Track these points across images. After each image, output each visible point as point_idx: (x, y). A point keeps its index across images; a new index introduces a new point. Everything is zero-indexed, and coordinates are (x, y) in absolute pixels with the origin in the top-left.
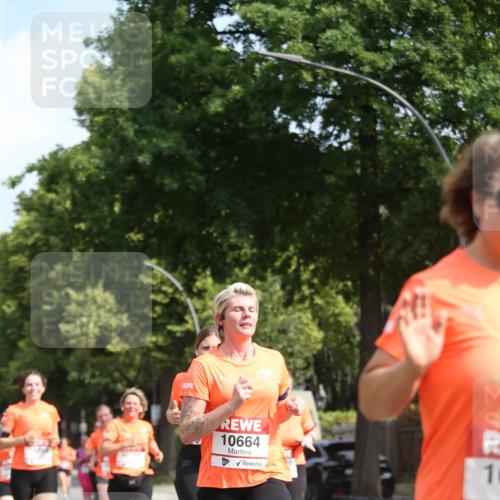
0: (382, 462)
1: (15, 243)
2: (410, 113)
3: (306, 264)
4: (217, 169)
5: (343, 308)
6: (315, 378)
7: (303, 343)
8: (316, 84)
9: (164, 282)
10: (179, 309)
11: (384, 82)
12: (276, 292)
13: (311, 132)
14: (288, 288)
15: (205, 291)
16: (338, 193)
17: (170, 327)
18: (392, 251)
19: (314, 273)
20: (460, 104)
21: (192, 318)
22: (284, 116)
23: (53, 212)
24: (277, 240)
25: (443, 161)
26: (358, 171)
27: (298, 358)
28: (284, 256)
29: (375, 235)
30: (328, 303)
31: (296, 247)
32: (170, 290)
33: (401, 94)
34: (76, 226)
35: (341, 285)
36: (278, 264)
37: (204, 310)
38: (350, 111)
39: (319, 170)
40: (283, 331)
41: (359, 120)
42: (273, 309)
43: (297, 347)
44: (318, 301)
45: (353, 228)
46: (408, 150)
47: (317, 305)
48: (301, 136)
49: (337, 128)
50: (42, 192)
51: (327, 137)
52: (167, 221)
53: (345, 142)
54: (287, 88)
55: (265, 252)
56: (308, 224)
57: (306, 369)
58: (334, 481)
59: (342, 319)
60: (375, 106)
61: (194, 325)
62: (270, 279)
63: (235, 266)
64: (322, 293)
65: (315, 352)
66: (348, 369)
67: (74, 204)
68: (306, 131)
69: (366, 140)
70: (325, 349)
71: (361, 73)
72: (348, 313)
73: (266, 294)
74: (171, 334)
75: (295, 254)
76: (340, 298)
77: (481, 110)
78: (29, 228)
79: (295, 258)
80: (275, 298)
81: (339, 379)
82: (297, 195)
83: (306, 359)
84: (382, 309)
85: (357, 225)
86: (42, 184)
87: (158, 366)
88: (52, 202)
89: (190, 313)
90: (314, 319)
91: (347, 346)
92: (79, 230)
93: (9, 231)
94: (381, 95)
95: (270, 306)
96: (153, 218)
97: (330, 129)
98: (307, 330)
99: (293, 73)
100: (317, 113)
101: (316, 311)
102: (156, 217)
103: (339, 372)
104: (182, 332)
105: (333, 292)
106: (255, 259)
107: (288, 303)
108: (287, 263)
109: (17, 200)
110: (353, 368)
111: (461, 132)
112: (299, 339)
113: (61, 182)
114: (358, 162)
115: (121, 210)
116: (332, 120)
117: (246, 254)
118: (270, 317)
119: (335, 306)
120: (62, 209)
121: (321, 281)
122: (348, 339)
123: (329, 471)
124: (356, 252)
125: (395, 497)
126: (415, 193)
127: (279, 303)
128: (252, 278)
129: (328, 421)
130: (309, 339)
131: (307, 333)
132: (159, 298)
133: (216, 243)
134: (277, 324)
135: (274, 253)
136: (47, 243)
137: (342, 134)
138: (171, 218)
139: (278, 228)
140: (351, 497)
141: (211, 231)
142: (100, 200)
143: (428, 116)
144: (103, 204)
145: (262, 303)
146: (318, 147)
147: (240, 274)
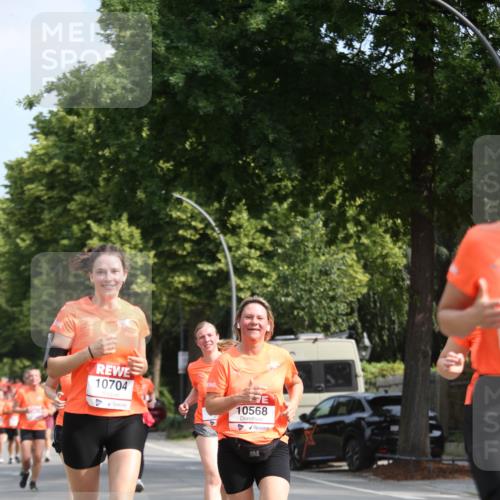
0: (431, 418)
1: (31, 169)
2: (471, 33)
3: (353, 199)
4: (256, 92)
5: (391, 249)
6: (359, 325)
7: (346, 286)
9: (194, 216)
10: (211, 247)
12: (318, 229)
13: (361, 52)
15: (240, 227)
16: (390, 121)
17: (200, 266)
18: (444, 184)
19: (361, 207)
21: (225, 257)
22: (331, 35)
23: (74, 137)
24: (322, 172)
26: (413, 96)
27: (341, 302)
28: (329, 187)
29: (429, 168)
30: (374, 242)
31: (341, 180)
32: (200, 226)
33: (461, 11)
35: (390, 222)
36: (321, 198)
37: (238, 248)
38: (404, 30)
39: (368, 95)
40: (325, 273)
41: (414, 39)
42: (314, 248)
43: (340, 291)
44: (365, 240)
45: (405, 160)
46: (469, 73)
47: (363, 244)
48: (349, 56)
49: (390, 48)
50: (62, 114)
51: (379, 58)
52: (200, 148)
53: (399, 64)
54: (337, 3)
55: (307, 185)
56: (355, 154)
57: (350, 314)
58: (379, 438)
59: (390, 260)
60: (435, 21)
61: (227, 264)
62: (312, 216)
63: (274, 200)
64: (369, 232)
65: (360, 296)
66: (395, 317)
67: (98, 127)
68: (355, 51)
69: (421, 62)
70: (371, 293)
72: (397, 253)
73: (308, 231)
74: (202, 273)
75: (340, 188)
76: (388, 237)
78: (46, 154)
79: (340, 192)
80: (317, 236)
81: (386, 326)
82: (343, 122)
83: (350, 304)
84: (435, 251)
85: (409, 156)
87: (187, 308)
88: (73, 125)
89: (223, 251)
90: (358, 261)
91: (395, 290)
92: (103, 155)
93: (25, 156)
94: (440, 12)
95: (311, 245)
96: (184, 144)
97: (382, 50)
98: (351, 272)
100: (368, 31)
101: (362, 252)
102: (187, 145)
103: (386, 319)
104: (214, 272)
105: (381, 230)
106: (295, 192)
107: (331, 241)
108: (331, 197)
109: (34, 123)
110: (401, 315)
112: (342, 282)
114: (412, 86)
115: (150, 136)
117: (286, 186)
118: (311, 257)
119: (383, 247)
120: (84, 133)
121: (367, 219)
122: (396, 282)
123: (373, 427)
124: (407, 186)
125: (444, 457)
126: (474, 121)
127: (322, 241)
128: (293, 214)
129: (372, 373)
130: (354, 282)
131: (351, 276)
132: (188, 234)
133: (254, 173)
134: (318, 265)
135: (317, 185)
136: (66, 171)
137: (396, 55)
138: (205, 145)
139: (321, 159)
140: (397, 456)
141: (248, 160)
142: (127, 125)
143: (491, 36)
144: (130, 129)
145: (302, 241)
146: (369, 69)
147: (279, 209)
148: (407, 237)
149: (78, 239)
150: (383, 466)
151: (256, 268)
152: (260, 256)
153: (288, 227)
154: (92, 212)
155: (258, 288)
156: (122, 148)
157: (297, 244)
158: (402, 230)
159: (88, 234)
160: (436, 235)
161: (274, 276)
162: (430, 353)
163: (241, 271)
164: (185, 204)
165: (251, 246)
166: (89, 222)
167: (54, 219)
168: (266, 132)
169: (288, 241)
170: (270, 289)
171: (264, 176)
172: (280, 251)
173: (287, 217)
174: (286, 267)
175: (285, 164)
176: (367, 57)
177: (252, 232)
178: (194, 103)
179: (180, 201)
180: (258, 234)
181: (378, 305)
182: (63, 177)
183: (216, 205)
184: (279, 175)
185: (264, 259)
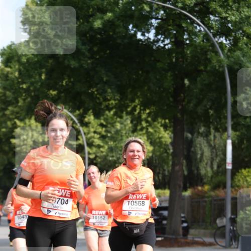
0: (183, 217)
2: (203, 30)
3: (145, 110)
5: (164, 134)
8: (152, 12)
11: (189, 12)
12: (128, 124)
13: (149, 38)
14: (135, 122)
15: (90, 123)
16: (163, 72)
19: (149, 114)
20: (230, 25)
21: (82, 138)
22: (135, 29)
23: (8, 78)
24: (130, 96)
25: (220, 56)
26: (174, 60)
28: (133, 104)
29: (182, 95)
30: (155, 131)
31: (139, 101)
33: (198, 19)
34: (21, 86)
35: (163, 121)
36: (129, 109)
37: (88, 133)
38: (170, 27)
39: (153, 59)
41: (175, 32)
42: (126, 133)
44: (150, 130)
45: (170, 91)
46: (202, 49)
47: (150, 132)
48: (143, 40)
49: (163, 36)
50: (3, 67)
51: (158, 41)
52: (70, 84)
53: (167, 44)
54: (137, 14)
55: (123, 103)
56: (146, 88)
59: (163, 140)
60: (184, 25)
61: (83, 141)
62: (125, 117)
63: (106, 110)
64: (153, 126)
65: (148, 157)
66: (165, 167)
67: (20, 73)
68: (146, 38)
69: (178, 43)
70: (154, 156)
71: (177, 7)
72: (166, 136)
73: (122, 126)
75: (138, 104)
76: (162, 129)
77: (241, 28)
79: (139, 106)
80: (127, 128)
81: (161, 172)
82: (140, 72)
84: (185, 136)
85: (172, 89)
86: (3, 62)
88: (8, 72)
89: (81, 135)
90: (148, 140)
91: (165, 154)
92: (22, 87)
94: (187, 19)
95: (124, 132)
96: (62, 82)
97: (159, 37)
99: (139, 5)
100: (152, 28)
101: (149, 136)
102: (64, 83)
104: (77, 145)
105: (159, 125)
106: (117, 106)
107: (134, 131)
108: (134, 109)
110: (168, 167)
111: (230, 40)
113: (13, 62)
114: (174, 55)
115: (46, 78)
116: (160, 32)
117: (112, 103)
118: (124, 138)
119: (160, 133)
120: (13, 77)
121: (152, 119)
122: (166, 151)
124: (171, 104)
125: (189, 236)
126: (204, 73)
127: (130, 130)
128: (115, 117)
133: (96, 97)
135: (127, 103)
136: (4, 95)
137: (166, 40)
138: (72, 83)
139: (129, 90)
140: (166, 236)
141: (94, 91)
142: (34, 72)
143: (212, 31)
144: (36, 75)
145: (120, 131)
146: (153, 46)
147: (109, 114)
148: (171, 129)
149: (10, 128)
150: (159, 241)
151: (97, 143)
152: (100, 137)
153: (113, 123)
154: (18, 115)
155: (98, 153)
156: (32, 84)
157: (117, 132)
158: (169, 125)
159: (15, 126)
160: (185, 127)
161: (106, 147)
162: (182, 185)
163: (90, 145)
165: (95, 132)
166: (16, 120)
168: (103, 76)
169: (113, 131)
170: (104, 154)
171: (101, 98)
172: (109, 135)
173: (112, 118)
174: (112, 143)
175: (112, 92)
177: (96, 125)
178: (68, 63)
180: (98, 127)
181: (157, 162)
182: (3, 98)
183: (78, 112)
184: (109, 97)
185: (102, 139)
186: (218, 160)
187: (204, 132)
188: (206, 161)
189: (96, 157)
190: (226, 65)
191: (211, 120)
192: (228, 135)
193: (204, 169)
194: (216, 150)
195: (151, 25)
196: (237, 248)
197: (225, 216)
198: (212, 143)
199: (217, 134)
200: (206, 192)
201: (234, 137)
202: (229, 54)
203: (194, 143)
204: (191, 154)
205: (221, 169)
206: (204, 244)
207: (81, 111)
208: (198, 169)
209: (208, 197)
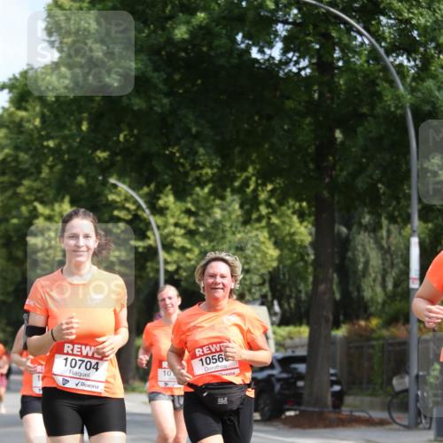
0: (332, 375)
2: (367, 42)
3: (264, 184)
6: (269, 294)
7: (259, 260)
8: (277, 11)
9: (127, 199)
10: (142, 226)
11: (342, 11)
12: (234, 210)
13: (272, 58)
14: (247, 207)
15: (167, 208)
16: (296, 118)
18: (345, 173)
19: (272, 192)
20: (415, 33)
21: (154, 234)
22: (247, 42)
23: (22, 129)
24: (238, 161)
25: (397, 88)
26: (316, 96)
27: (255, 274)
28: (244, 175)
29: (331, 158)
30: (284, 223)
31: (255, 168)
33: (358, 23)
34: (45, 143)
35: (297, 205)
36: (237, 184)
37: (165, 227)
38: (309, 38)
39: (278, 94)
40: (241, 249)
41: (317, 47)
42: (231, 227)
43: (254, 264)
44: (275, 220)
45: (310, 151)
46: (366, 76)
47: (273, 224)
48: (262, 61)
49: (297, 54)
50: (13, 109)
51: (287, 62)
52: (132, 139)
53: (304, 68)
54: (251, 15)
55: (225, 172)
56: (267, 146)
57: (262, 284)
58: (287, 392)
59: (297, 238)
60: (334, 34)
61: (155, 241)
62: (229, 198)
63: (196, 185)
64: (279, 213)
65: (270, 269)
66: (302, 287)
67: (43, 121)
68: (267, 57)
69: (324, 66)
70: (281, 266)
71: (321, 2)
72: (303, 232)
73: (225, 213)
75: (253, 175)
76: (295, 218)
77: (433, 39)
79: (254, 179)
80: (234, 216)
81: (294, 295)
82: (256, 118)
83: (262, 276)
84: (336, 230)
85: (313, 147)
86: (12, 101)
88: (22, 119)
89: (152, 229)
90: (270, 238)
91: (301, 264)
92: (48, 147)
94: (340, 24)
95: (228, 224)
96: (118, 137)
97: (290, 55)
98: (263, 248)
100: (278, 39)
101: (272, 230)
102: (121, 137)
103: (294, 290)
104: (144, 248)
105: (289, 212)
106: (215, 179)
107: (246, 221)
108: (246, 183)
110: (307, 285)
111: (415, 60)
112: (255, 257)
113: (31, 100)
114: (316, 88)
115: (89, 129)
116: (292, 46)
117: (207, 174)
118: (229, 236)
119: (291, 226)
120: (31, 126)
121: (278, 201)
122: (302, 257)
123: (281, 383)
124: (311, 174)
125: (344, 408)
126: (369, 118)
127: (238, 222)
128: (212, 197)
129: (282, 336)
130: (266, 257)
131: (264, 251)
132: (122, 214)
133: (179, 163)
134: (235, 242)
135: (234, 173)
136: (16, 159)
137: (302, 60)
138: (137, 137)
139: (237, 150)
140: (302, 408)
141: (174, 151)
142: (68, 119)
143: (383, 44)
144: (71, 123)
145: (220, 222)
146: (278, 72)
147: (201, 193)
148: (312, 218)
149: (26, 218)
150: (290, 417)
151: (180, 245)
152: (185, 234)
153: (209, 209)
154: (40, 195)
155: (182, 261)
156: (65, 139)
157: (216, 224)
158: (307, 212)
159: (34, 215)
160: (337, 215)
161: (196, 251)
162: (331, 318)
163: (168, 247)
164: (119, 189)
165: (176, 225)
166: (37, 204)
167: (5, 202)
168: (190, 126)
169: (208, 222)
170: (193, 263)
171: (187, 165)
172: (201, 229)
173: (207, 199)
174: (207, 244)
175: (207, 154)
176: (276, 62)
177: (177, 213)
178: (128, 101)
179: (115, 186)
180: (182, 215)
181: (287, 277)
182: (13, 164)
183: (146, 190)
184: (201, 163)
185: (188, 236)
186: (394, 273)
187: (370, 224)
188: (373, 275)
189: (179, 268)
190: (408, 105)
191: (383, 203)
192: (412, 228)
193: (370, 290)
194: (392, 255)
195: (276, 34)
196: (429, 428)
197: (407, 373)
198: (384, 243)
199: (393, 228)
200: (373, 331)
201: (423, 233)
202: (414, 84)
203: (352, 244)
204: (347, 262)
205: (400, 289)
206: (370, 422)
207: (152, 186)
208: (359, 289)
209: (378, 339)
